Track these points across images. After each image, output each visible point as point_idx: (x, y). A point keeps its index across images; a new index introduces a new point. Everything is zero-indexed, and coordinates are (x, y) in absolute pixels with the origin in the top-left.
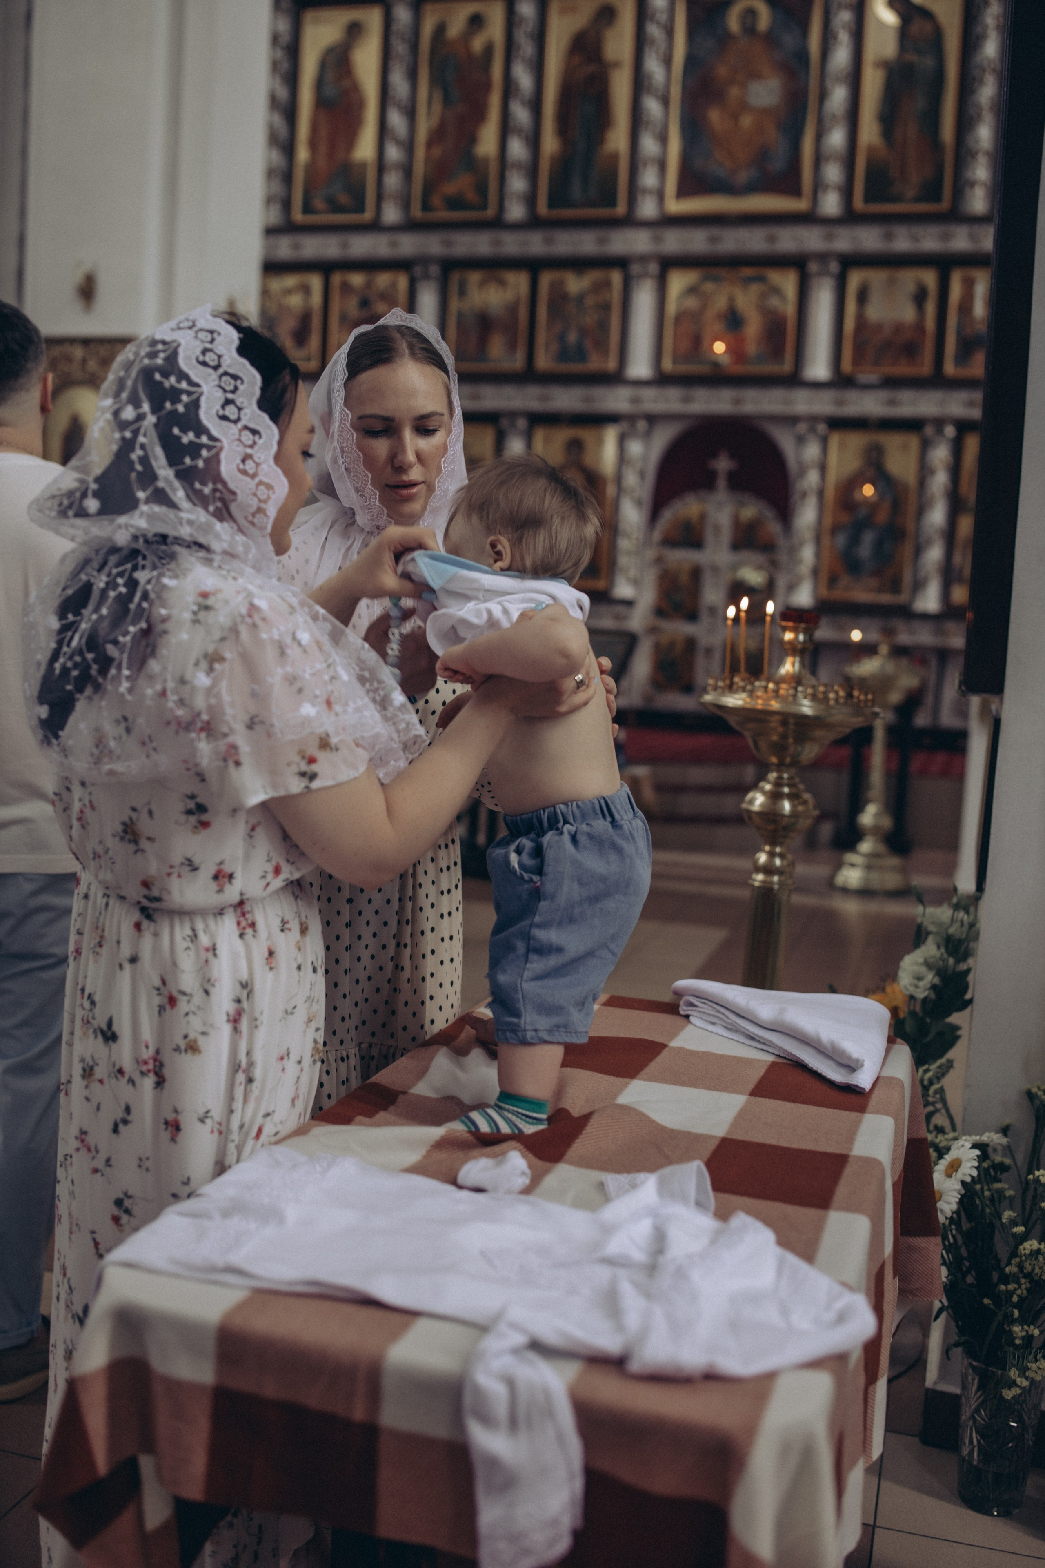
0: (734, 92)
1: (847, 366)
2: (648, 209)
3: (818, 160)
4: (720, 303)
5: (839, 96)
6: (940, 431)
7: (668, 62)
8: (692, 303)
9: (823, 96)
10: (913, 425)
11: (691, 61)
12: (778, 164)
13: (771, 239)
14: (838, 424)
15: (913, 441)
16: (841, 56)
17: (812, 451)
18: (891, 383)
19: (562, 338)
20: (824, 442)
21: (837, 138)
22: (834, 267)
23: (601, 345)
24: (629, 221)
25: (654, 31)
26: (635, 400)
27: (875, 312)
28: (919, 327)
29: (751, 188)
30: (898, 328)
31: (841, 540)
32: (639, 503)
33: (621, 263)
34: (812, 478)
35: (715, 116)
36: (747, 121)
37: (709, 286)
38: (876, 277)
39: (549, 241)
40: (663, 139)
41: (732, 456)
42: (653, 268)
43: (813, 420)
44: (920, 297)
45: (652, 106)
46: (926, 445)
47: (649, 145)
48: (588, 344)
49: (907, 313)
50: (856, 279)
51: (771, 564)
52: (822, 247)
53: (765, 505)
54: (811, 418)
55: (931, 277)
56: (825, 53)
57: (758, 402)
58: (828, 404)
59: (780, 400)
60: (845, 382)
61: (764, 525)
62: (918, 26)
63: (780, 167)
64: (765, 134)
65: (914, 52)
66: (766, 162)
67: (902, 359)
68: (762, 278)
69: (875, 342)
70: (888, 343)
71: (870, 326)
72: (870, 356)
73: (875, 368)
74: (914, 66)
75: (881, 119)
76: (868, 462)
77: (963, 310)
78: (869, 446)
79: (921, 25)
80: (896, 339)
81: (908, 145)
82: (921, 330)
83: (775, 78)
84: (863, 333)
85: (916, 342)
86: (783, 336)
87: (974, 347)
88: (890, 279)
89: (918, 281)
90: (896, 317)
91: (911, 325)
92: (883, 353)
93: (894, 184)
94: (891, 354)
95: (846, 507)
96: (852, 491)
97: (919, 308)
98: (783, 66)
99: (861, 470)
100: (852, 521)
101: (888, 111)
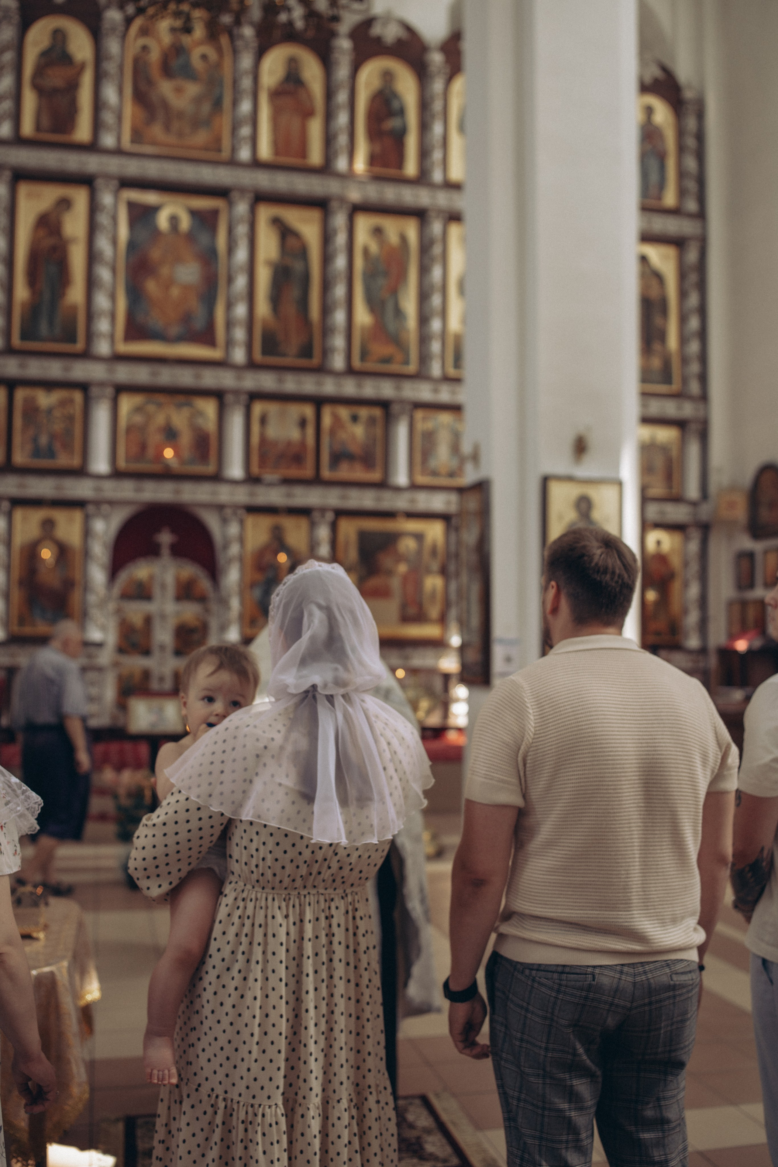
0: (165, 271)
1: (255, 469)
2: (103, 348)
3: (229, 324)
4: (160, 419)
5: (241, 282)
6: (323, 516)
7: (114, 241)
8: (138, 419)
9: (230, 280)
10: (304, 512)
11: (132, 245)
12: (199, 324)
13: (198, 377)
14: (253, 510)
15: (303, 523)
16: (241, 255)
17: (234, 529)
18: (287, 482)
19: (35, 440)
20: (242, 522)
21: (241, 310)
22: (244, 398)
23: (68, 446)
24: (86, 355)
25: (103, 219)
26: (98, 489)
27: (273, 432)
28: (303, 444)
29: (180, 339)
30: (289, 444)
31: (257, 593)
32: (102, 565)
33: (84, 387)
34: (234, 549)
35: (151, 286)
36: (175, 292)
37: (151, 408)
38: (273, 408)
39: (22, 366)
40: (113, 297)
41: (173, 531)
42: (109, 391)
43: (236, 507)
44: (303, 423)
45: (104, 274)
46: (313, 525)
47: (102, 301)
48: (57, 446)
49: (295, 434)
50: (258, 408)
51: (207, 611)
52: (235, 385)
53: (199, 567)
54: (234, 505)
56: (230, 252)
57: (192, 493)
58: (245, 495)
59: (209, 492)
60: (257, 481)
61: (200, 582)
62: (291, 241)
63: (202, 327)
64: (190, 303)
65: (291, 258)
66: (192, 322)
67: (294, 466)
68: (191, 404)
69: (274, 453)
70: (283, 455)
71: (270, 441)
72: (271, 463)
73: (276, 472)
74: (289, 266)
75: (271, 298)
76: (274, 536)
77: (331, 433)
78: (273, 526)
79: (294, 241)
80: (289, 452)
81: (291, 320)
82: (306, 446)
83: (194, 264)
84: (266, 446)
85: (303, 454)
86: (209, 447)
87: (343, 459)
88: (283, 410)
89: (300, 413)
90: (288, 436)
91: (299, 443)
92: (280, 462)
93: (281, 345)
94: (286, 462)
95: (260, 569)
96: (265, 557)
97: (304, 431)
98: (200, 257)
99: (269, 543)
100: (265, 580)
101: (275, 294)
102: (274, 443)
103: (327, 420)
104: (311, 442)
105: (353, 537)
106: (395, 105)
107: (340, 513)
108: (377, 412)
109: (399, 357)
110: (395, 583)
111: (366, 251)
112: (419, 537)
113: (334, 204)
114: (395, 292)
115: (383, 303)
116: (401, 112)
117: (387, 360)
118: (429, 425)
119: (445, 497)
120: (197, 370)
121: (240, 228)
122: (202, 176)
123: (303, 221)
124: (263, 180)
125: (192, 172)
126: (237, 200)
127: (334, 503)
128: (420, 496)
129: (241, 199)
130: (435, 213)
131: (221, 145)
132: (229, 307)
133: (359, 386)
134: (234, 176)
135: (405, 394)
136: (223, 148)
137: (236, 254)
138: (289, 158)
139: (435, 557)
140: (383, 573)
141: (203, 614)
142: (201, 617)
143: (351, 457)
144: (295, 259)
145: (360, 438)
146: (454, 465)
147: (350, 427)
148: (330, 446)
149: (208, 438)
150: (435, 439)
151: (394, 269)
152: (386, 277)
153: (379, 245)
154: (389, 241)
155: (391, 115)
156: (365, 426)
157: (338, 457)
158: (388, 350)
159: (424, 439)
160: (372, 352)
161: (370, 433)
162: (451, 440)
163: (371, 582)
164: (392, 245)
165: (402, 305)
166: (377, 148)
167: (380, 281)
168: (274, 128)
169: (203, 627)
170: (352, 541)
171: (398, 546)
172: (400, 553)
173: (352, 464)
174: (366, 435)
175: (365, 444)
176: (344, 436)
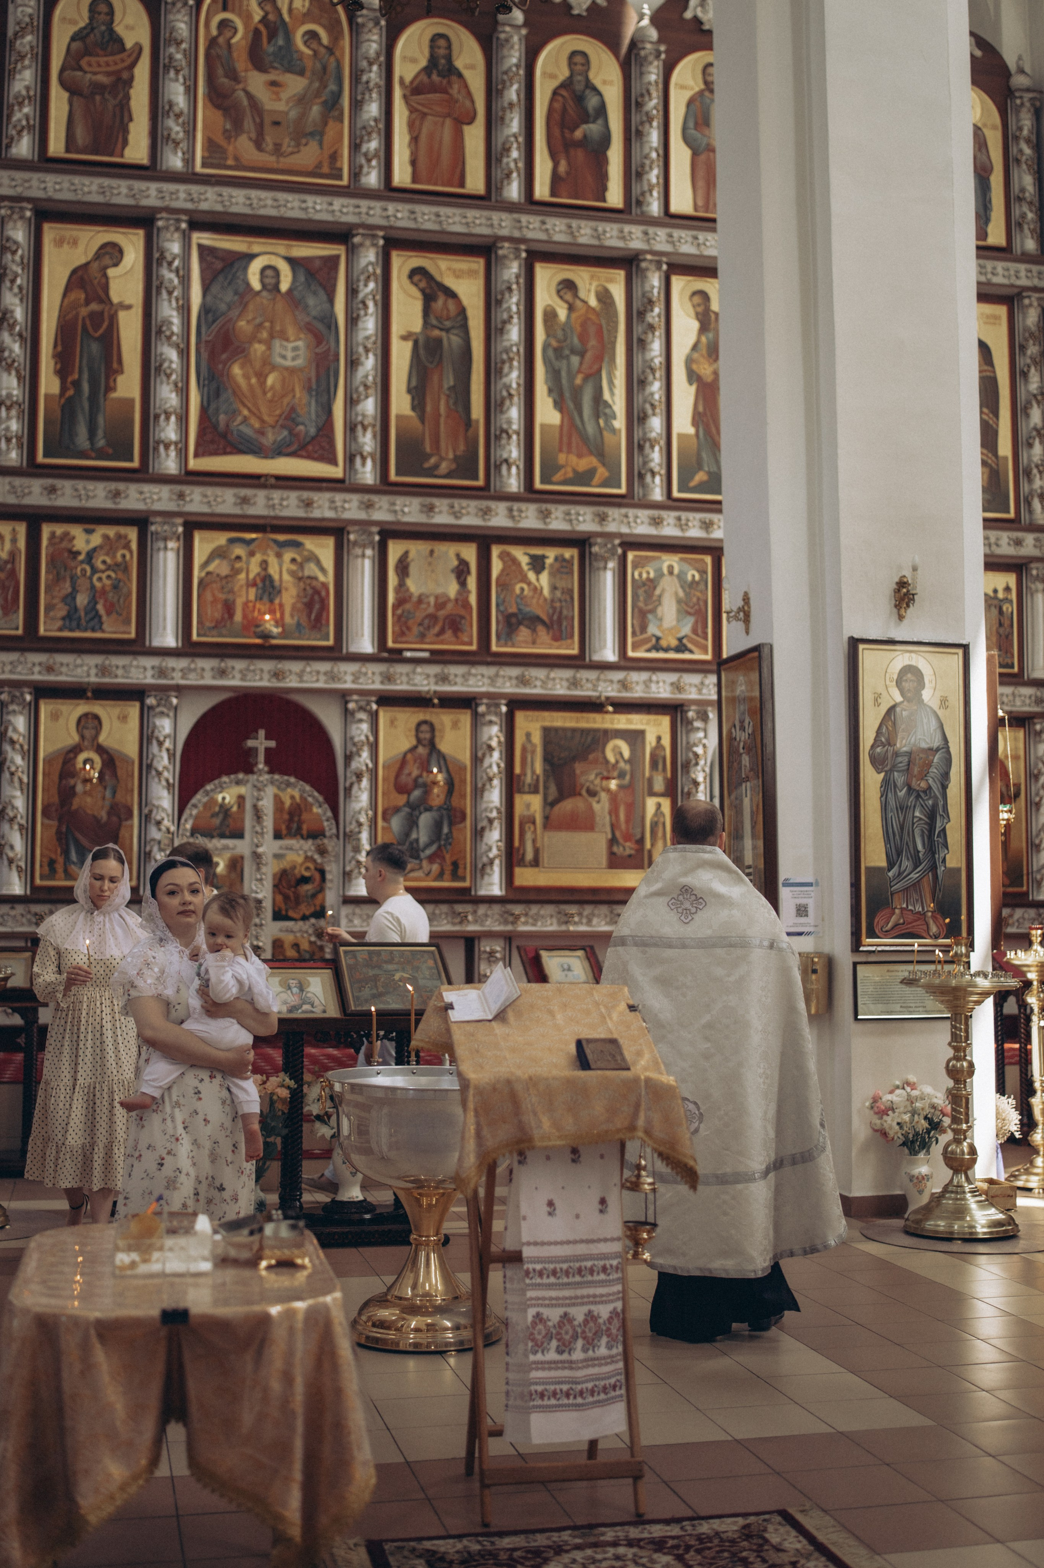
0: (258, 349)
1: (390, 641)
2: (168, 464)
3: (352, 426)
5: (369, 364)
6: (493, 708)
7: (184, 309)
8: (219, 567)
9: (353, 363)
10: (463, 702)
14: (387, 700)
15: (465, 718)
16: (369, 325)
17: (362, 729)
18: (438, 657)
19: (69, 601)
20: (374, 718)
21: (369, 406)
22: (374, 536)
24: (146, 475)
25: (165, 274)
26: (162, 672)
27: (416, 585)
28: (461, 601)
29: (280, 451)
30: (441, 602)
31: (396, 822)
32: (169, 786)
33: (141, 521)
34: (363, 760)
35: (237, 371)
36: (272, 380)
37: (239, 550)
38: (417, 549)
39: (51, 491)
40: (183, 391)
41: (271, 734)
42: (177, 527)
43: (363, 695)
44: (462, 571)
45: (167, 354)
46: (477, 723)
47: (165, 395)
48: (101, 609)
49: (449, 589)
50: (395, 550)
51: (322, 851)
52: (362, 515)
53: (308, 788)
54: (362, 693)
55: (470, 553)
56: (353, 320)
57: (300, 675)
58: (378, 679)
59: (325, 674)
60: (395, 656)
61: (311, 810)
62: (439, 304)
63: (313, 431)
64: (294, 396)
65: (441, 329)
66: (297, 425)
67: (449, 634)
68: (298, 545)
69: (420, 615)
70: (433, 617)
71: (415, 599)
72: (416, 630)
73: (422, 643)
74: (439, 341)
75: (409, 391)
76: (419, 741)
77: (503, 586)
78: (419, 725)
79: (445, 303)
80: (442, 613)
81: (442, 420)
82: (466, 605)
83: (300, 339)
84: (408, 606)
85: (462, 617)
86: (324, 607)
87: (520, 623)
88: (432, 552)
89: (458, 556)
90: (439, 591)
91: (457, 600)
92: (429, 628)
93: (428, 457)
94: (437, 629)
95: (401, 789)
96: (406, 771)
97: (463, 583)
98: (309, 328)
99: (413, 749)
100: (408, 804)
101: (414, 383)
102: (420, 601)
103: (496, 567)
104: (473, 599)
105: (537, 738)
106: (592, 102)
107: (517, 704)
108: (569, 553)
109: (600, 473)
110: (601, 807)
111: (550, 316)
112: (634, 737)
113: (505, 249)
114: (594, 376)
115: (577, 394)
116: (600, 112)
118: (646, 573)
119: (672, 677)
120: (306, 494)
121: (366, 285)
122: (311, 210)
123: (458, 275)
124: (399, 215)
125: (296, 204)
126: (361, 245)
127: (509, 688)
128: (636, 677)
129: (368, 243)
130: (651, 261)
131: (338, 165)
132: (351, 402)
133: (545, 515)
134: (357, 210)
135: (612, 527)
136: (341, 170)
137: (361, 325)
138: (436, 184)
139: (660, 767)
140: (584, 792)
141: (317, 857)
142: (314, 861)
143: (533, 621)
144: (447, 330)
145: (546, 592)
146: (686, 629)
147: (531, 576)
148: (498, 605)
149: (323, 593)
150: (658, 592)
151: (593, 342)
152: (582, 354)
153: (571, 308)
154: (585, 302)
155: (585, 118)
156: (552, 575)
157: (514, 620)
158: (584, 463)
159: (641, 592)
160: (559, 468)
161: (561, 584)
162: (681, 594)
163: (567, 805)
164: (589, 307)
165: (607, 396)
166: (563, 168)
167: (575, 360)
168: (415, 140)
169: (317, 876)
170: (535, 746)
171: (603, 752)
172: (607, 762)
173: (534, 631)
174: (554, 588)
175: (552, 601)
176: (522, 589)
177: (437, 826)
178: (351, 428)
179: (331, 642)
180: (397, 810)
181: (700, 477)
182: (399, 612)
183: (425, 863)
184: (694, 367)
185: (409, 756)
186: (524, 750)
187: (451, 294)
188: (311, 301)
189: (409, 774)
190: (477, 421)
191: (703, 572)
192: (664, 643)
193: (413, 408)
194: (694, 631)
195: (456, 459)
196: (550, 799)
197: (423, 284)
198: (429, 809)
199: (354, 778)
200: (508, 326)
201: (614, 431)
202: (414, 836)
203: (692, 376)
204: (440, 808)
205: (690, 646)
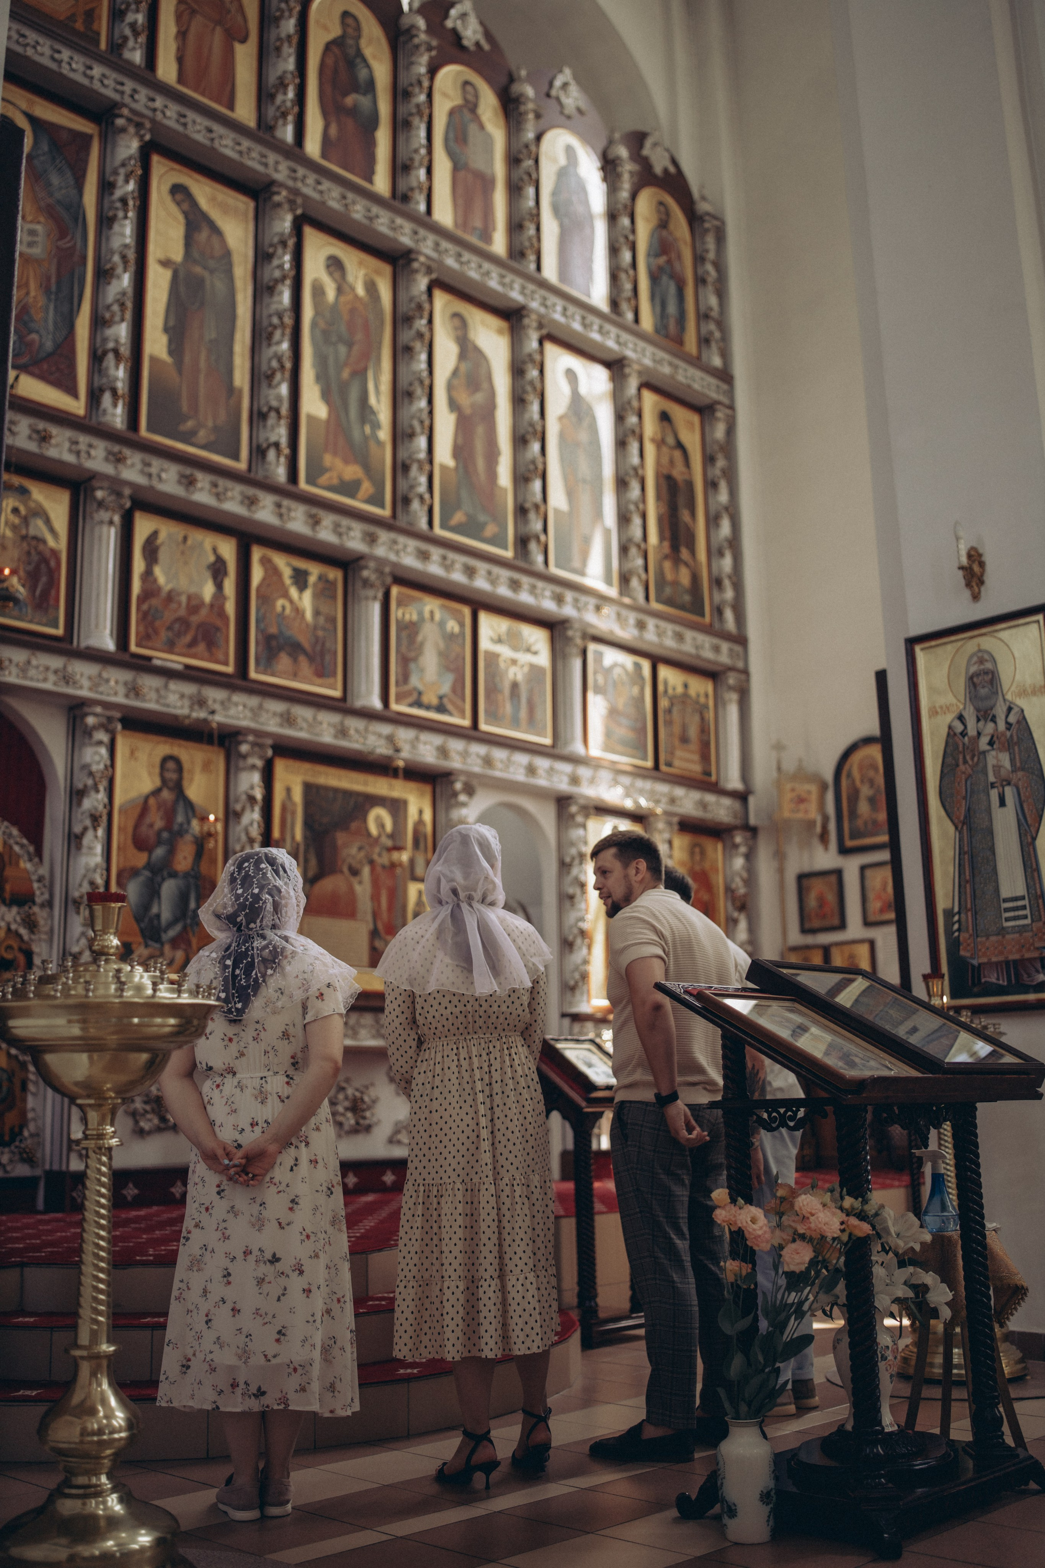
3: (96, 349)
9: (105, 274)
10: (220, 738)
13: (42, 438)
14: (131, 720)
15: (217, 759)
18: (193, 676)
20: (112, 744)
22: (123, 500)
27: (165, 576)
28: (218, 608)
30: (194, 605)
31: (134, 892)
38: (168, 530)
43: (108, 710)
44: (218, 570)
46: (232, 764)
49: (203, 588)
50: (144, 526)
51: (31, 925)
52: (108, 469)
53: (15, 832)
54: (106, 705)
55: (228, 549)
56: (106, 221)
57: (24, 670)
58: (122, 690)
59: (56, 672)
60: (143, 665)
61: (17, 864)
62: (203, 236)
63: (49, 345)
64: (28, 293)
65: (205, 268)
66: (31, 331)
67: (201, 647)
68: (23, 492)
69: (169, 616)
70: (184, 622)
71: (164, 594)
72: (164, 635)
73: (171, 652)
74: (201, 282)
75: (166, 330)
76: (164, 781)
77: (265, 599)
78: (165, 760)
79: (209, 237)
80: (195, 619)
81: (202, 377)
82: (222, 614)
83: (39, 222)
84: (154, 602)
85: (218, 629)
86: (53, 582)
87: (280, 648)
88: (185, 539)
89: (215, 550)
90: (193, 590)
91: (212, 606)
92: (179, 635)
93: (184, 419)
94: (188, 638)
95: (140, 844)
96: (148, 820)
97: (219, 586)
98: (50, 212)
99: (156, 792)
100: (148, 866)
101: (171, 323)
102: (170, 597)
103: (257, 574)
104: (230, 608)
105: (298, 796)
106: (363, 74)
107: (281, 749)
108: (335, 575)
109: (367, 488)
110: (363, 889)
111: (318, 291)
112: (397, 807)
113: (282, 195)
114: (360, 374)
115: (344, 389)
116: (370, 87)
117: (350, 488)
118: (410, 614)
119: (437, 740)
120: (41, 425)
121: (127, 181)
122: (64, 65)
123: (225, 209)
124: (168, 113)
125: (47, 51)
126: (123, 130)
127: (273, 726)
128: (404, 735)
129: (132, 130)
130: (422, 264)
131: (95, 27)
132: (99, 322)
133: (315, 522)
134: (119, 87)
135: (380, 551)
136: (98, 34)
137: (116, 227)
138: (203, 94)
139: (422, 845)
140: (345, 869)
141: (23, 931)
142: (20, 936)
143: (295, 649)
144: (212, 272)
145: (309, 615)
146: (446, 688)
147: (294, 592)
148: (257, 621)
149: (53, 563)
150: (420, 638)
151: (359, 336)
152: (350, 345)
153: (340, 290)
154: (353, 289)
155: (355, 86)
156: (316, 596)
157: (274, 643)
158: (352, 472)
159: (404, 634)
160: (323, 470)
161: (325, 609)
162: (442, 645)
163: (328, 884)
164: (356, 296)
165: (372, 400)
166: (333, 131)
167: (342, 350)
168: (182, 35)
169: (21, 959)
170: (294, 804)
171: (365, 820)
172: (369, 834)
173: (295, 660)
174: (317, 613)
175: (315, 628)
176: (284, 608)
177: (183, 899)
178: (97, 358)
179: (60, 632)
180: (135, 872)
181: (458, 517)
182: (145, 607)
183: (167, 948)
184: (455, 394)
185: (152, 801)
186: (284, 809)
187: (215, 230)
188: (55, 180)
189: (151, 826)
190: (240, 391)
191: (462, 625)
192: (425, 699)
193: (171, 353)
194: (454, 690)
195: (216, 429)
196: (311, 874)
197: (186, 206)
198: (173, 875)
199: (88, 822)
200: (280, 287)
201: (380, 444)
202: (155, 910)
203: (453, 405)
204: (186, 875)
205: (449, 707)
